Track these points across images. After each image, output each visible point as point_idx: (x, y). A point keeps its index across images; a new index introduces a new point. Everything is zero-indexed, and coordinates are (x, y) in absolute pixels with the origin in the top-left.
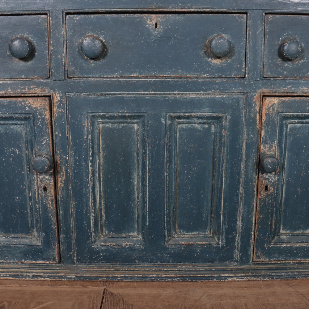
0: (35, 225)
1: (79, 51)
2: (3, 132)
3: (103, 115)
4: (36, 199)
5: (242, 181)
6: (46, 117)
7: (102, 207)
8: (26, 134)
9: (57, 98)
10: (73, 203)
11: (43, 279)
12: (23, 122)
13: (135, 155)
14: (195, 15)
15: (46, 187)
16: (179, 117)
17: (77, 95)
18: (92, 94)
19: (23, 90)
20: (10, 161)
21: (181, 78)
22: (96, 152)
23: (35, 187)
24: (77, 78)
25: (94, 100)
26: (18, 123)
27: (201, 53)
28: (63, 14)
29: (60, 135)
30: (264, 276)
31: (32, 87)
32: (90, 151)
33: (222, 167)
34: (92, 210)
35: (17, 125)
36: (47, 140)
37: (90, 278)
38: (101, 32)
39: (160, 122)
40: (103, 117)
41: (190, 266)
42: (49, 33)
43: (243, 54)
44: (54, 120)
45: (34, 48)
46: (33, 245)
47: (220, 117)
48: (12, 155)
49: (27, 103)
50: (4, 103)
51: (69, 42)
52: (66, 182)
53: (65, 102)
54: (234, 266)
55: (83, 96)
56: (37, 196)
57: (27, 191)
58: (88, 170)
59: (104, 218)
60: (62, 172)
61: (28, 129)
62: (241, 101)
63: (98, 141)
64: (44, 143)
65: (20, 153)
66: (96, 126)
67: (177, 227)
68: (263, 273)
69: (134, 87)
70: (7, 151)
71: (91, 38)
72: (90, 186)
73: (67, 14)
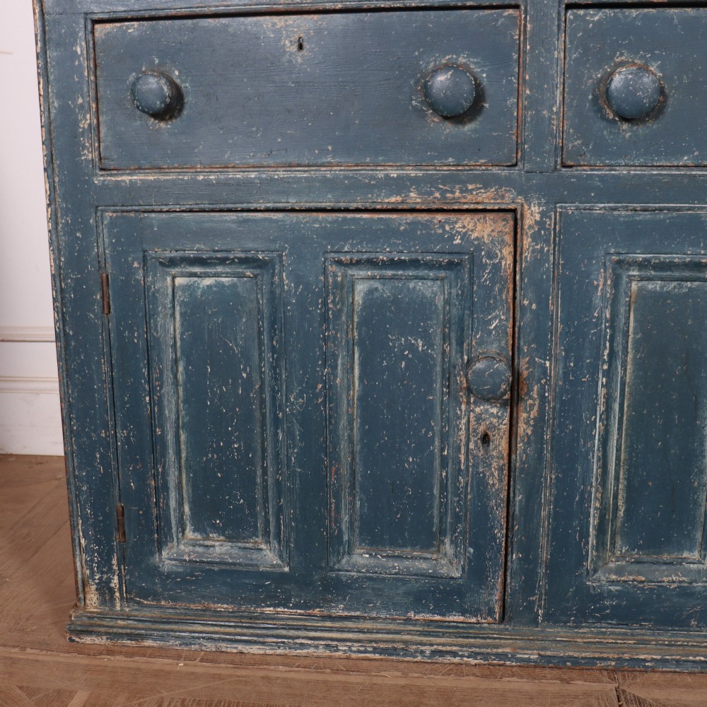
0: (448, 527)
1: (595, 99)
2: (389, 297)
3: (645, 260)
4: (460, 462)
6: (503, 263)
7: (620, 486)
8: (447, 302)
9: (532, 215)
10: (550, 476)
11: (457, 660)
12: (442, 274)
15: (489, 433)
17: (584, 209)
18: (620, 207)
19: (448, 195)
20: (401, 369)
22: (618, 351)
23: (460, 433)
24: (585, 168)
25: (624, 222)
26: (428, 276)
28: (559, 6)
29: (534, 306)
31: (470, 187)
32: (605, 348)
34: (594, 493)
35: (425, 281)
36: (500, 320)
37: (575, 661)
38: (653, 54)
42: (522, 55)
44: (521, 270)
45: (483, 90)
46: (442, 578)
48: (408, 354)
49: (457, 226)
50: (400, 225)
51: (570, 77)
52: (539, 422)
53: (553, 225)
55: (598, 212)
56: (462, 457)
57: (437, 443)
58: (597, 395)
59: (621, 513)
60: (531, 397)
61: (454, 291)
63: (625, 324)
64: (494, 325)
65: (428, 349)
66: (623, 288)
70: (394, 344)
71: (634, 68)
72: (597, 434)
73: (569, 7)
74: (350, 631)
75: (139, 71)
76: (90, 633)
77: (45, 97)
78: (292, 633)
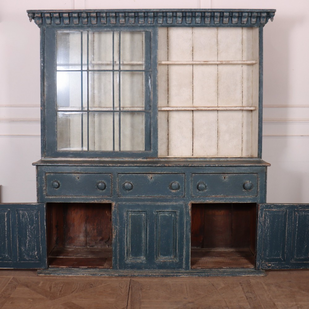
1: (123, 187)
5: (185, 236)
7: (130, 246)
9: (114, 204)
10: (118, 244)
11: (104, 276)
13: (143, 225)
14: (166, 174)
16: (160, 212)
17: (122, 203)
18: (127, 203)
19: (101, 201)
21: (160, 197)
22: (128, 224)
24: (122, 197)
25: (128, 205)
27: (168, 188)
29: (115, 218)
30: (196, 275)
31: (104, 200)
32: (126, 224)
33: (177, 230)
34: (126, 247)
37: (124, 276)
38: (131, 180)
39: (153, 213)
40: (131, 211)
41: (165, 271)
42: (112, 180)
43: (183, 188)
44: (112, 212)
45: (106, 186)
47: (175, 211)
51: (119, 184)
52: (116, 236)
53: (117, 205)
54: (183, 271)
55: (124, 203)
58: (125, 231)
59: (130, 250)
62: (184, 205)
63: (129, 220)
66: (128, 215)
67: (159, 254)
68: (195, 274)
69: (143, 200)
71: (128, 183)
72: (125, 237)
73: (118, 174)
74: (86, 271)
75: (53, 181)
76: (41, 273)
77: (37, 184)
78: (77, 272)
